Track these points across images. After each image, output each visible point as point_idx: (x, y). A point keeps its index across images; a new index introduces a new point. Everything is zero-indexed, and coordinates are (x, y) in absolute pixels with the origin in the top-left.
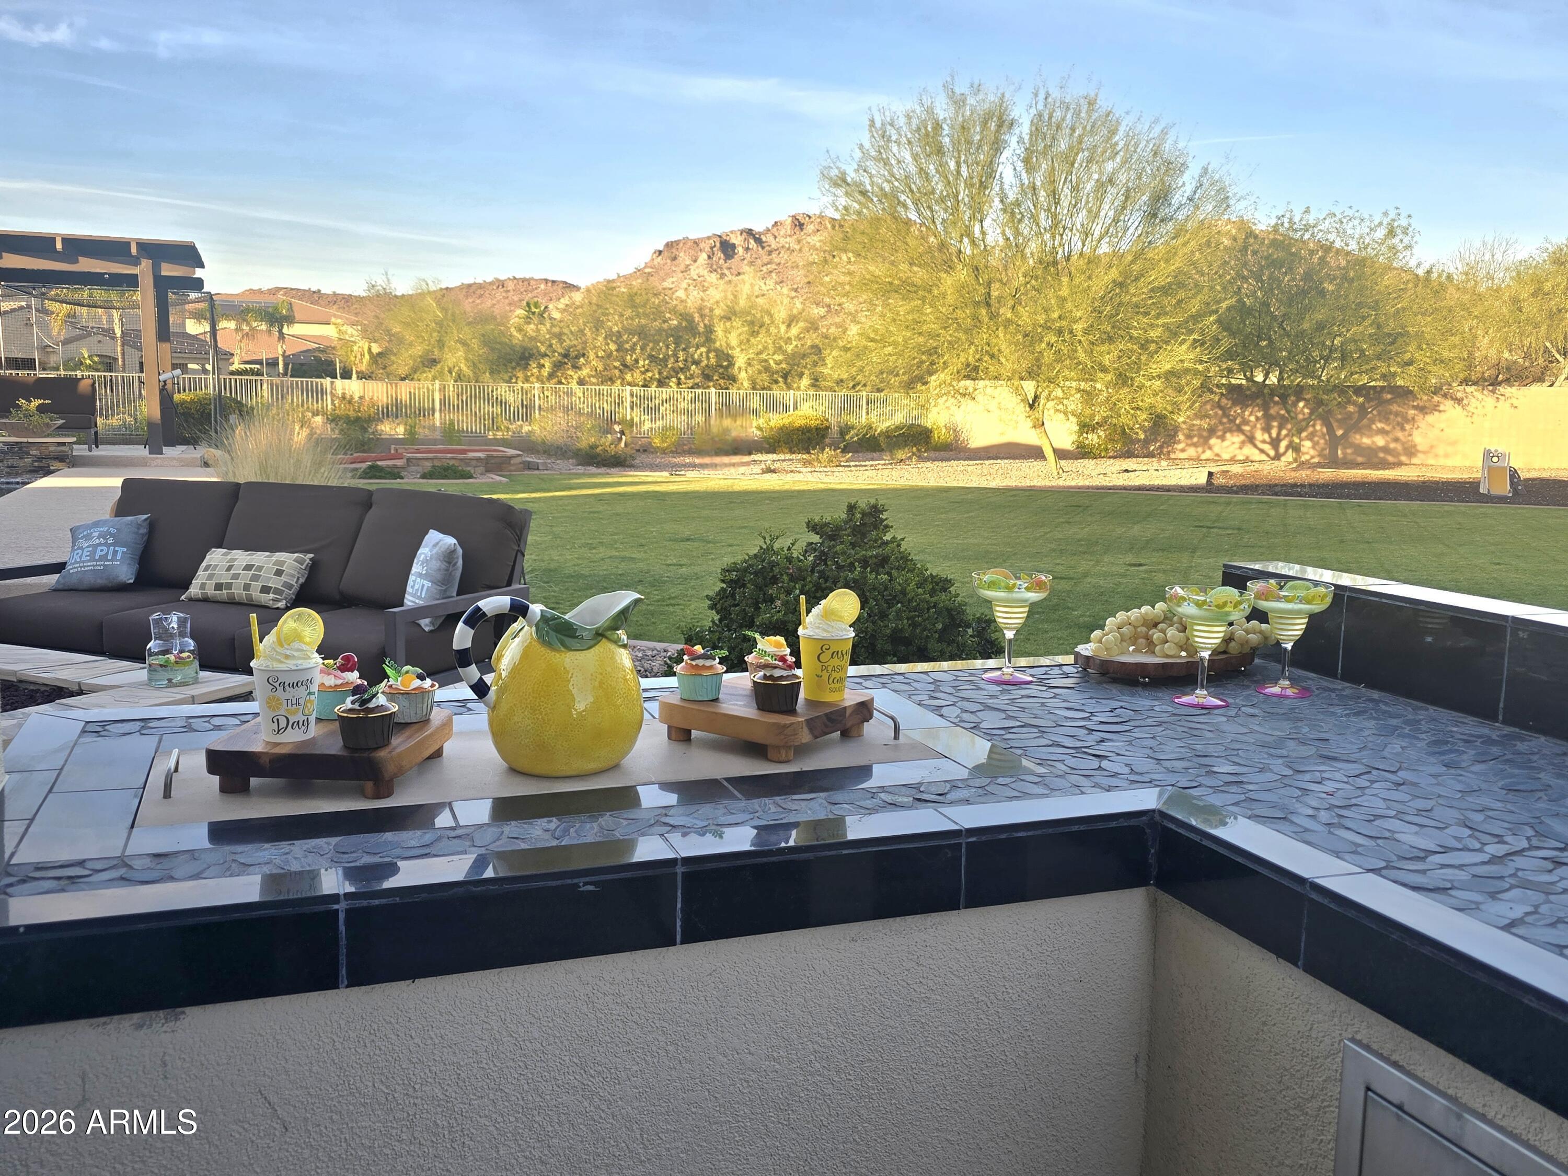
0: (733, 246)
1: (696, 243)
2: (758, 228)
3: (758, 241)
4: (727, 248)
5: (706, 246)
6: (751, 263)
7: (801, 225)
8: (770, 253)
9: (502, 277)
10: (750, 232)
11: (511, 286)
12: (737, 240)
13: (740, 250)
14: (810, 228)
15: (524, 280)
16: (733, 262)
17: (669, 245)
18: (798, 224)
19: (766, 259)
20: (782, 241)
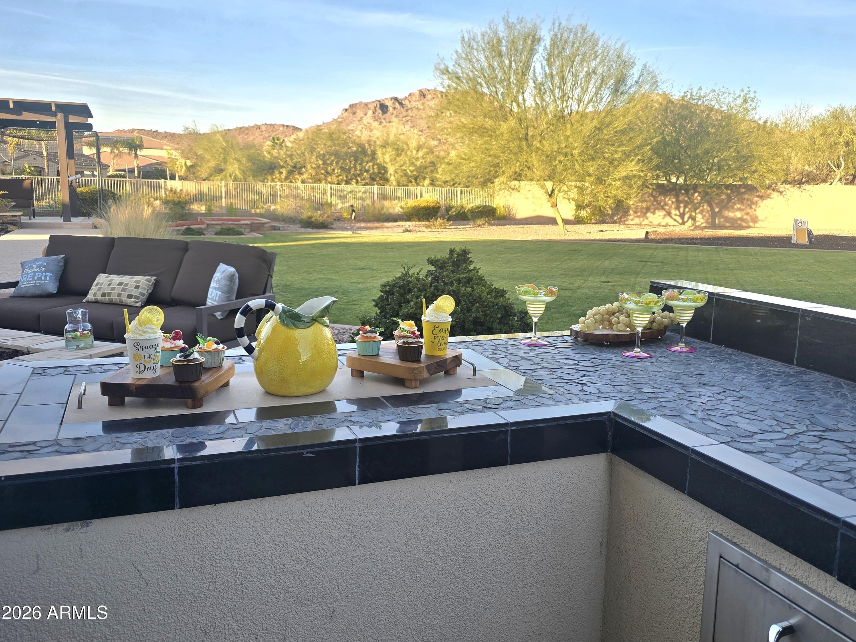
0: (387, 107)
1: (366, 105)
2: (401, 97)
3: (401, 104)
4: (384, 108)
5: (372, 107)
6: (397, 116)
8: (407, 110)
9: (259, 123)
10: (396, 99)
11: (264, 128)
12: (389, 103)
13: (391, 109)
14: (429, 97)
15: (271, 125)
16: (387, 115)
17: (351, 106)
18: (423, 94)
19: (405, 114)
20: (414, 104)
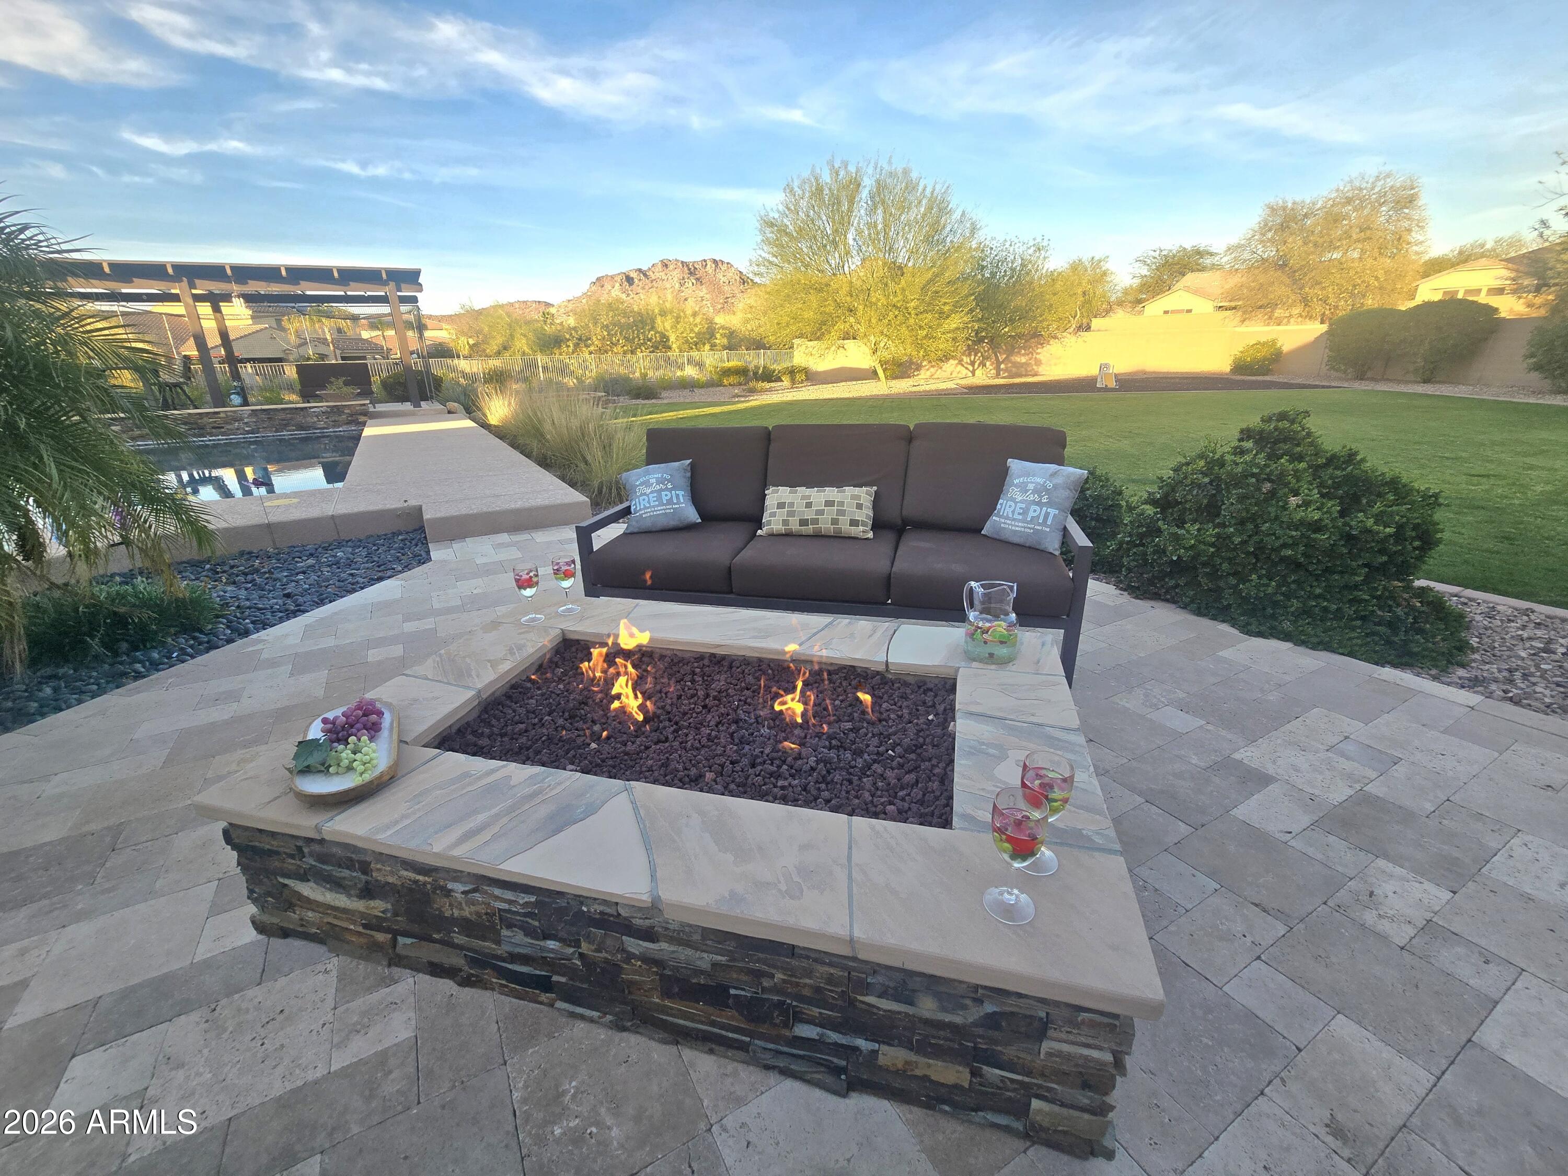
0: (633, 279)
1: (612, 277)
2: (645, 268)
3: (645, 275)
4: (630, 280)
5: (618, 279)
6: (643, 288)
7: (666, 265)
8: (652, 282)
9: (512, 301)
10: (640, 270)
11: (517, 306)
12: (633, 275)
13: (636, 280)
14: (671, 267)
15: (524, 302)
16: (634, 286)
17: (598, 279)
18: (665, 265)
19: (650, 285)
20: (658, 275)
